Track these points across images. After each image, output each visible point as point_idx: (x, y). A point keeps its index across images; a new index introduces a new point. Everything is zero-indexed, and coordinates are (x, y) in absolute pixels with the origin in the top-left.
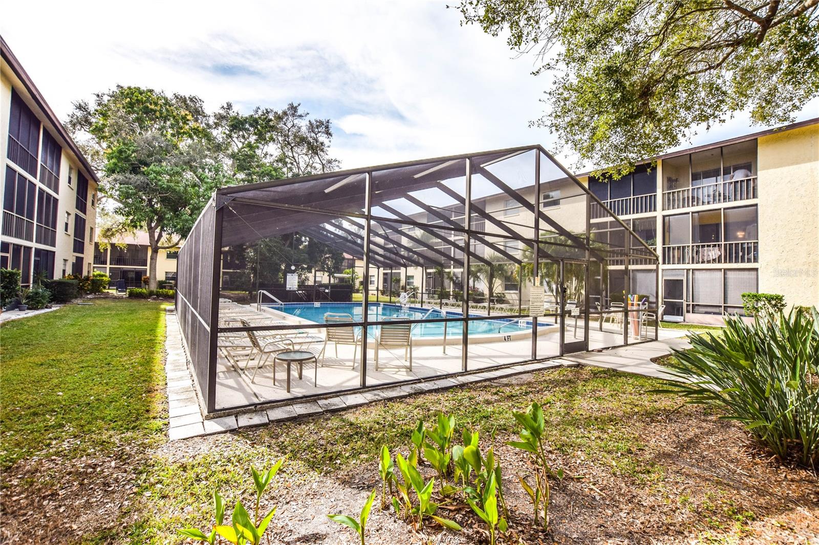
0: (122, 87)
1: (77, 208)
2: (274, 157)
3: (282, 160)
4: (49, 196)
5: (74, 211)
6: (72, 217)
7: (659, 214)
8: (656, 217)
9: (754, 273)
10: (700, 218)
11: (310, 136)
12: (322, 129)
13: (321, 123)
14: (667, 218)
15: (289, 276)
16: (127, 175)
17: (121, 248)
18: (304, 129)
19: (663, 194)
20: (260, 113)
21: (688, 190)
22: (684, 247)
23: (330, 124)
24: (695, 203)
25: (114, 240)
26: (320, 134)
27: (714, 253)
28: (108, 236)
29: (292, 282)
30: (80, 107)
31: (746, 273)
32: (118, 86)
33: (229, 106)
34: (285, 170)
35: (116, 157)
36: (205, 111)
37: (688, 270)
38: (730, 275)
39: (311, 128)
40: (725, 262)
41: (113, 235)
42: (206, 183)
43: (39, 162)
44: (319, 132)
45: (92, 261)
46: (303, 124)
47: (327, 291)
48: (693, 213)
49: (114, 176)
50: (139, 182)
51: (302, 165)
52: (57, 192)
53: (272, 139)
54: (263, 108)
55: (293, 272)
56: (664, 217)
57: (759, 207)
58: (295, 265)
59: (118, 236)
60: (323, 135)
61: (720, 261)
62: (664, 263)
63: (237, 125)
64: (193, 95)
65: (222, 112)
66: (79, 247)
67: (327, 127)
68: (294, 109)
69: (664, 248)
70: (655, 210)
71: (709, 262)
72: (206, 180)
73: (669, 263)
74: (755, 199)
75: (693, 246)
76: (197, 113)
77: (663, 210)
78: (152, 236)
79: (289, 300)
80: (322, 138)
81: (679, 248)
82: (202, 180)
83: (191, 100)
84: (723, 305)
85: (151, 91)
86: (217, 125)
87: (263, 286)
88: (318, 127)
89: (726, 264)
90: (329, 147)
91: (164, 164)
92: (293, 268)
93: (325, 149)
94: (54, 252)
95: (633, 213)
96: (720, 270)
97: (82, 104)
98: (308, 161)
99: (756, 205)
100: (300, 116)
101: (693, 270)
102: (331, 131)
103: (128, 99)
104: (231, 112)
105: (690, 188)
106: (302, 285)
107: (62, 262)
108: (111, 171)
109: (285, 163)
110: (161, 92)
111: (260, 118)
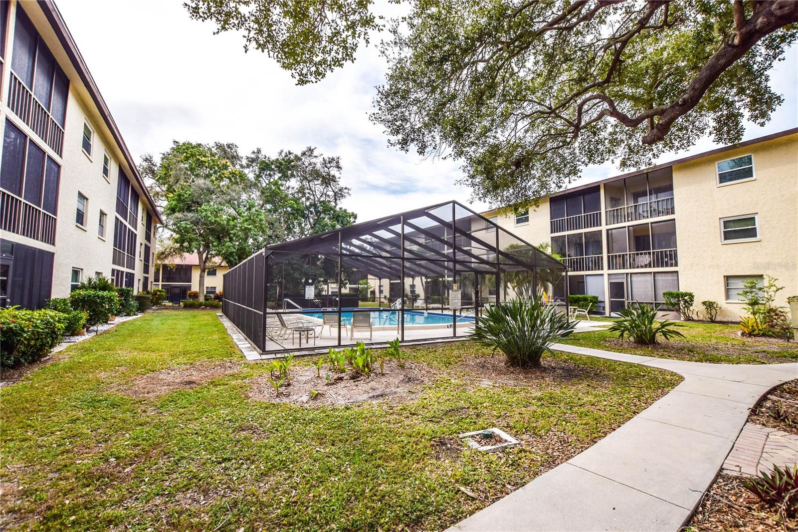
0: (177, 142)
1: (146, 239)
2: (295, 189)
3: (301, 190)
4: (132, 232)
5: (144, 242)
6: (143, 246)
7: (604, 228)
8: (601, 231)
9: (675, 274)
10: (634, 231)
11: (323, 171)
12: (334, 164)
13: (333, 159)
14: (610, 231)
15: (307, 288)
16: (185, 214)
17: (171, 269)
18: (319, 166)
19: (606, 212)
20: (283, 154)
21: (624, 208)
22: (623, 255)
23: (340, 161)
24: (630, 219)
25: (167, 262)
26: (331, 168)
27: (645, 259)
28: (162, 259)
29: (310, 293)
30: (146, 160)
31: (670, 275)
32: (174, 142)
33: (259, 151)
34: (304, 199)
35: (176, 200)
36: (239, 155)
37: (627, 274)
38: (659, 277)
39: (325, 163)
40: (654, 267)
41: (165, 257)
42: (243, 217)
43: (129, 210)
44: (331, 167)
45: (153, 280)
46: (318, 162)
47: (337, 299)
48: (628, 227)
49: (177, 214)
50: (194, 219)
51: (318, 194)
52: (136, 230)
53: (293, 176)
54: (286, 150)
55: (311, 284)
56: (608, 230)
57: (676, 221)
58: (312, 279)
59: (170, 258)
60: (334, 169)
61: (650, 267)
62: (609, 269)
63: (266, 166)
64: (229, 143)
65: (253, 156)
66: (146, 270)
67: (337, 162)
68: (311, 150)
69: (609, 256)
70: (601, 225)
71: (642, 267)
72: (243, 214)
73: (613, 269)
74: (673, 215)
75: (630, 254)
76: (234, 158)
77: (607, 225)
78: (200, 258)
79: (308, 307)
80: (334, 172)
81: (620, 256)
82: (240, 214)
83: (229, 146)
84: (654, 302)
85: (199, 145)
86: (248, 166)
87: (286, 296)
88: (330, 162)
89: (654, 269)
90: (339, 178)
91: (212, 203)
92: (310, 281)
93: (337, 180)
94: (134, 274)
95: (585, 228)
96: (651, 273)
97: (149, 158)
98: (322, 190)
99: (674, 220)
100: (315, 157)
101: (631, 274)
102: (341, 164)
103: (185, 154)
104: (260, 156)
105: (626, 206)
106: (318, 295)
107: (137, 281)
108: (173, 210)
109: (304, 194)
110: (206, 144)
111: (283, 159)
